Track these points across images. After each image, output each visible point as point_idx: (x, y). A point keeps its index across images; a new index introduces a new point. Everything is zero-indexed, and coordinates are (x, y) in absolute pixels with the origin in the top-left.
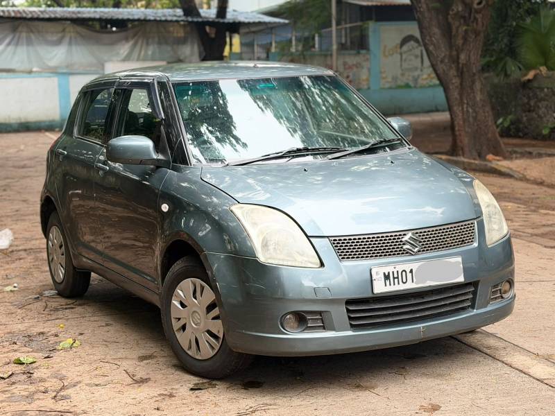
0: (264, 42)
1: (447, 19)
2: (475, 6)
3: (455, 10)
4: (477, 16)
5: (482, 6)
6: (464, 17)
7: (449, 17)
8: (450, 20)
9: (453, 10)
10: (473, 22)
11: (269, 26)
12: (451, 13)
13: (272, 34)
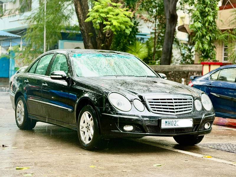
0: (6, 45)
1: (95, 40)
2: (107, 36)
3: (99, 36)
4: (108, 40)
5: (109, 36)
6: (102, 40)
7: (96, 39)
8: (96, 40)
9: (98, 37)
10: (105, 42)
11: (9, 38)
12: (97, 37)
13: (10, 41)
